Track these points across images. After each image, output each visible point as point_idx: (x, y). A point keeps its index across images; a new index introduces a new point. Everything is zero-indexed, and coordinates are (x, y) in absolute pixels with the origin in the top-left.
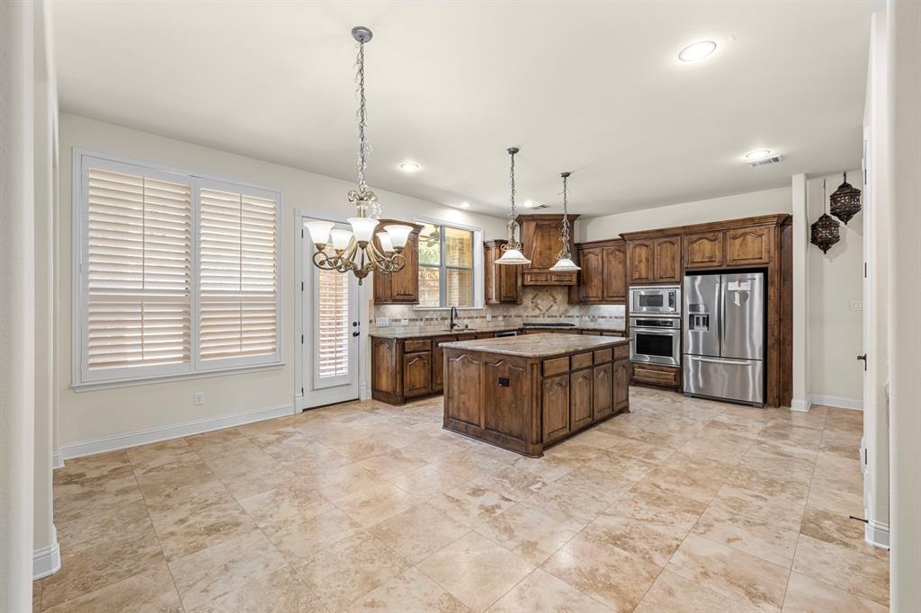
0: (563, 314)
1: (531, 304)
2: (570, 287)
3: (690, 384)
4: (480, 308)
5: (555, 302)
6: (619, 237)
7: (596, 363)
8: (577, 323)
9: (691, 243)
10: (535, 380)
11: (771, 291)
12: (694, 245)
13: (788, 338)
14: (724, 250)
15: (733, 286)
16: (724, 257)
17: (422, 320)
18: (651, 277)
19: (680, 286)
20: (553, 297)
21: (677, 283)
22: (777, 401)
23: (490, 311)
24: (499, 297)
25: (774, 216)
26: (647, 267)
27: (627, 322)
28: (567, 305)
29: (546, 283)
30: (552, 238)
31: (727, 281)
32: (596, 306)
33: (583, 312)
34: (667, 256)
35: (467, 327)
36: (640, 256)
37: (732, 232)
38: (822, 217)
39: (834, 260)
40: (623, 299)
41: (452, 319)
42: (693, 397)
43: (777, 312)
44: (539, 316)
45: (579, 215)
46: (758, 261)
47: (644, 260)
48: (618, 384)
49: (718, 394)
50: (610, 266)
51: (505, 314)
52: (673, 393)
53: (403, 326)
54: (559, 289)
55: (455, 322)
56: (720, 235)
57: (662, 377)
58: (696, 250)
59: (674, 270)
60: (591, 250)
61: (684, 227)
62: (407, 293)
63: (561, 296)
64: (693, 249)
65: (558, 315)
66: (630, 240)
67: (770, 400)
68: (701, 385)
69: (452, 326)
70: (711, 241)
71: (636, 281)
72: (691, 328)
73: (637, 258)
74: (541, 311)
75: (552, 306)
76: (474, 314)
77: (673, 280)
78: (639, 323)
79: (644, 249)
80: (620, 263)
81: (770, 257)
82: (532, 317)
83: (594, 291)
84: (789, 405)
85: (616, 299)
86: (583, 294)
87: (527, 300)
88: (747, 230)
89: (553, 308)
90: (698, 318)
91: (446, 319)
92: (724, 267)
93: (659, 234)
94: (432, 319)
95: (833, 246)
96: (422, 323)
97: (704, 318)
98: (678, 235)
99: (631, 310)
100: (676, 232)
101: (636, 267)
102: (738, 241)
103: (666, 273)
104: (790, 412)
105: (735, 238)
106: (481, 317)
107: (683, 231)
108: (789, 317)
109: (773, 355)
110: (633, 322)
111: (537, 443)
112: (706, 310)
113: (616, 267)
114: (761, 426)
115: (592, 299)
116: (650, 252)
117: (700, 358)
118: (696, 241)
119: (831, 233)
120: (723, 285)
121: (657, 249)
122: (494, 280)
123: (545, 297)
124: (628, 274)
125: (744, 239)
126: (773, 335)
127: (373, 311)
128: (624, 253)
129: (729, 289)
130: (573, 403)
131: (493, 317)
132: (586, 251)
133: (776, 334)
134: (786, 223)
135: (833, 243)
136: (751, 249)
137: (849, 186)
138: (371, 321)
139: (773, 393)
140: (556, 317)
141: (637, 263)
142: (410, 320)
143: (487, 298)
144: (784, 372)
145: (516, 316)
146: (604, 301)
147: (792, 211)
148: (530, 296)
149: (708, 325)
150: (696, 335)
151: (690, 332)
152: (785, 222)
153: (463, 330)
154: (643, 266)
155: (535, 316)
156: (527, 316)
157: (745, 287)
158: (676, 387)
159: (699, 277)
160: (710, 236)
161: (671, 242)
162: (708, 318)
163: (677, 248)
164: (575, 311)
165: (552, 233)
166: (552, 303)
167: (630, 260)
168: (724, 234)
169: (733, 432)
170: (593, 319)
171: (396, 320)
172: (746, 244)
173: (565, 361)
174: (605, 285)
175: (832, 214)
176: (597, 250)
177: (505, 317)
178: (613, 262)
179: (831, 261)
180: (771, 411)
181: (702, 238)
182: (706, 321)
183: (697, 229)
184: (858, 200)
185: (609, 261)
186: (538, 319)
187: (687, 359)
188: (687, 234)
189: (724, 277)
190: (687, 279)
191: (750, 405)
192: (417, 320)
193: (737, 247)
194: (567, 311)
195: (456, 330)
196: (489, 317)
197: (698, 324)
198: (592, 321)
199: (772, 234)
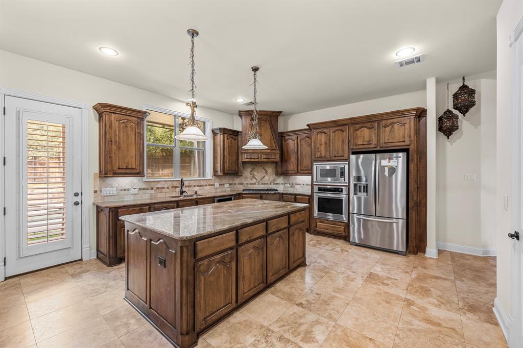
0: (272, 182)
1: (250, 175)
2: (276, 162)
3: (355, 236)
4: (209, 178)
5: (267, 174)
6: (308, 127)
7: (269, 232)
8: (281, 189)
9: (356, 130)
10: (185, 265)
11: (412, 166)
12: (358, 132)
13: (423, 202)
14: (378, 136)
15: (385, 162)
16: (378, 140)
17: (152, 189)
18: (328, 156)
19: (347, 163)
20: (265, 170)
21: (346, 160)
22: (416, 249)
23: (217, 180)
24: (223, 170)
25: (414, 110)
26: (326, 149)
27: (312, 188)
28: (274, 176)
29: (257, 160)
30: (262, 127)
31: (380, 159)
32: (294, 177)
33: (286, 181)
34: (338, 140)
35: (196, 193)
36: (321, 141)
37: (383, 122)
38: (446, 112)
39: (453, 144)
40: (310, 171)
41: (182, 188)
42: (356, 245)
43: (415, 182)
44: (255, 184)
45: (281, 112)
46: (403, 144)
47: (323, 143)
48: (295, 245)
49: (373, 244)
50: (302, 148)
51: (231, 182)
52: (343, 241)
53: (132, 194)
54: (270, 164)
55: (184, 189)
56: (376, 124)
57: (335, 229)
58: (359, 136)
59: (343, 151)
60: (290, 137)
61: (350, 119)
62: (130, 167)
63: (270, 170)
64: (357, 135)
65: (269, 183)
66: (314, 129)
67: (411, 248)
68: (362, 236)
69: (182, 192)
70: (369, 128)
71: (317, 159)
72: (355, 194)
73: (318, 141)
74: (257, 180)
75: (264, 176)
76: (203, 183)
77: (342, 158)
78: (320, 189)
79: (323, 135)
80: (309, 146)
81: (411, 141)
82: (250, 184)
83: (292, 166)
84: (424, 252)
85: (306, 172)
86: (284, 168)
87: (247, 173)
88: (395, 120)
89: (265, 178)
90: (360, 187)
91: (177, 187)
92: (378, 149)
93: (334, 124)
94: (163, 188)
95: (454, 133)
96: (153, 191)
97: (364, 186)
98: (346, 125)
99: (315, 180)
100: (345, 122)
101: (318, 148)
102: (388, 129)
103: (338, 153)
104: (425, 258)
105: (386, 126)
106: (210, 185)
107: (349, 122)
108: (424, 186)
109: (413, 214)
110: (316, 189)
111: (187, 333)
112: (366, 181)
113: (306, 150)
114: (408, 279)
115: (290, 172)
116: (328, 138)
117: (362, 217)
118: (358, 129)
119: (453, 123)
120: (378, 162)
121: (332, 135)
122: (219, 157)
123: (260, 170)
124: (313, 153)
125: (392, 127)
126: (413, 200)
127: (98, 183)
128: (311, 138)
129: (382, 165)
130: (240, 276)
131: (220, 185)
132: (287, 138)
133: (415, 199)
134: (422, 115)
135: (454, 131)
136: (398, 135)
137: (467, 87)
138: (95, 192)
139: (413, 243)
140: (267, 184)
141: (318, 146)
142: (140, 189)
143: (215, 171)
144: (420, 227)
145: (239, 184)
146: (298, 173)
147: (426, 106)
148: (249, 170)
149: (367, 192)
150: (359, 199)
151: (355, 196)
152: (421, 113)
153: (192, 196)
154: (323, 148)
155: (252, 184)
156: (247, 184)
157: (393, 163)
158: (346, 237)
159: (362, 156)
160: (368, 125)
161: (341, 130)
162: (367, 186)
163: (345, 134)
164: (280, 180)
165: (262, 124)
166: (265, 174)
167: (314, 143)
168: (378, 123)
169: (386, 289)
170: (292, 186)
171: (125, 190)
172: (394, 131)
173: (232, 235)
174: (299, 161)
175: (454, 108)
176: (294, 137)
177: (230, 184)
178: (304, 146)
179: (451, 145)
180: (412, 257)
181: (362, 127)
182: (366, 189)
183: (359, 120)
184: (474, 97)
185: (302, 145)
186: (254, 185)
187: (353, 217)
188: (352, 124)
189: (378, 155)
190: (353, 157)
191: (397, 253)
192: (147, 189)
193: (388, 133)
194: (275, 180)
195: (185, 196)
196: (217, 185)
197: (360, 191)
198: (291, 187)
199: (412, 124)
